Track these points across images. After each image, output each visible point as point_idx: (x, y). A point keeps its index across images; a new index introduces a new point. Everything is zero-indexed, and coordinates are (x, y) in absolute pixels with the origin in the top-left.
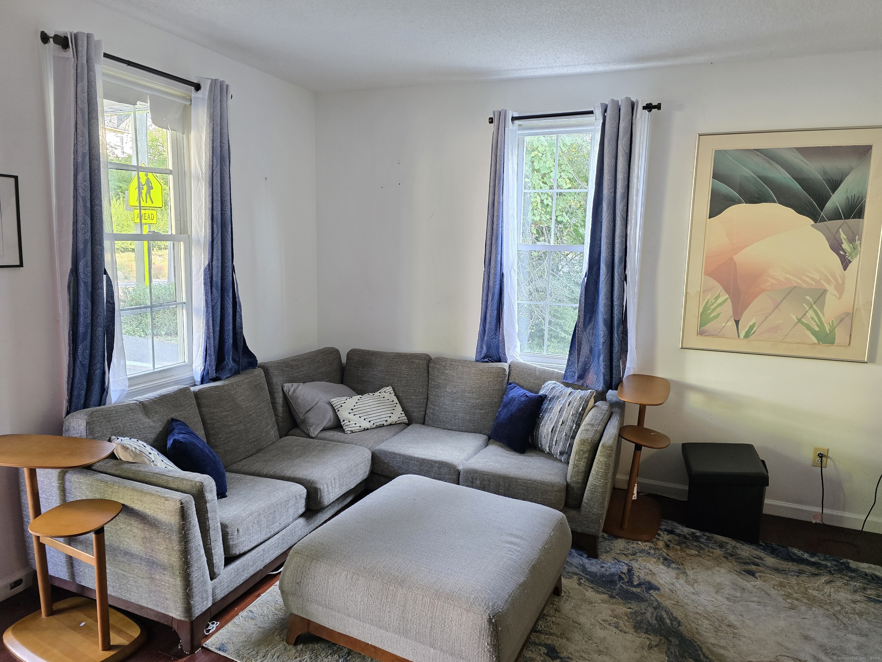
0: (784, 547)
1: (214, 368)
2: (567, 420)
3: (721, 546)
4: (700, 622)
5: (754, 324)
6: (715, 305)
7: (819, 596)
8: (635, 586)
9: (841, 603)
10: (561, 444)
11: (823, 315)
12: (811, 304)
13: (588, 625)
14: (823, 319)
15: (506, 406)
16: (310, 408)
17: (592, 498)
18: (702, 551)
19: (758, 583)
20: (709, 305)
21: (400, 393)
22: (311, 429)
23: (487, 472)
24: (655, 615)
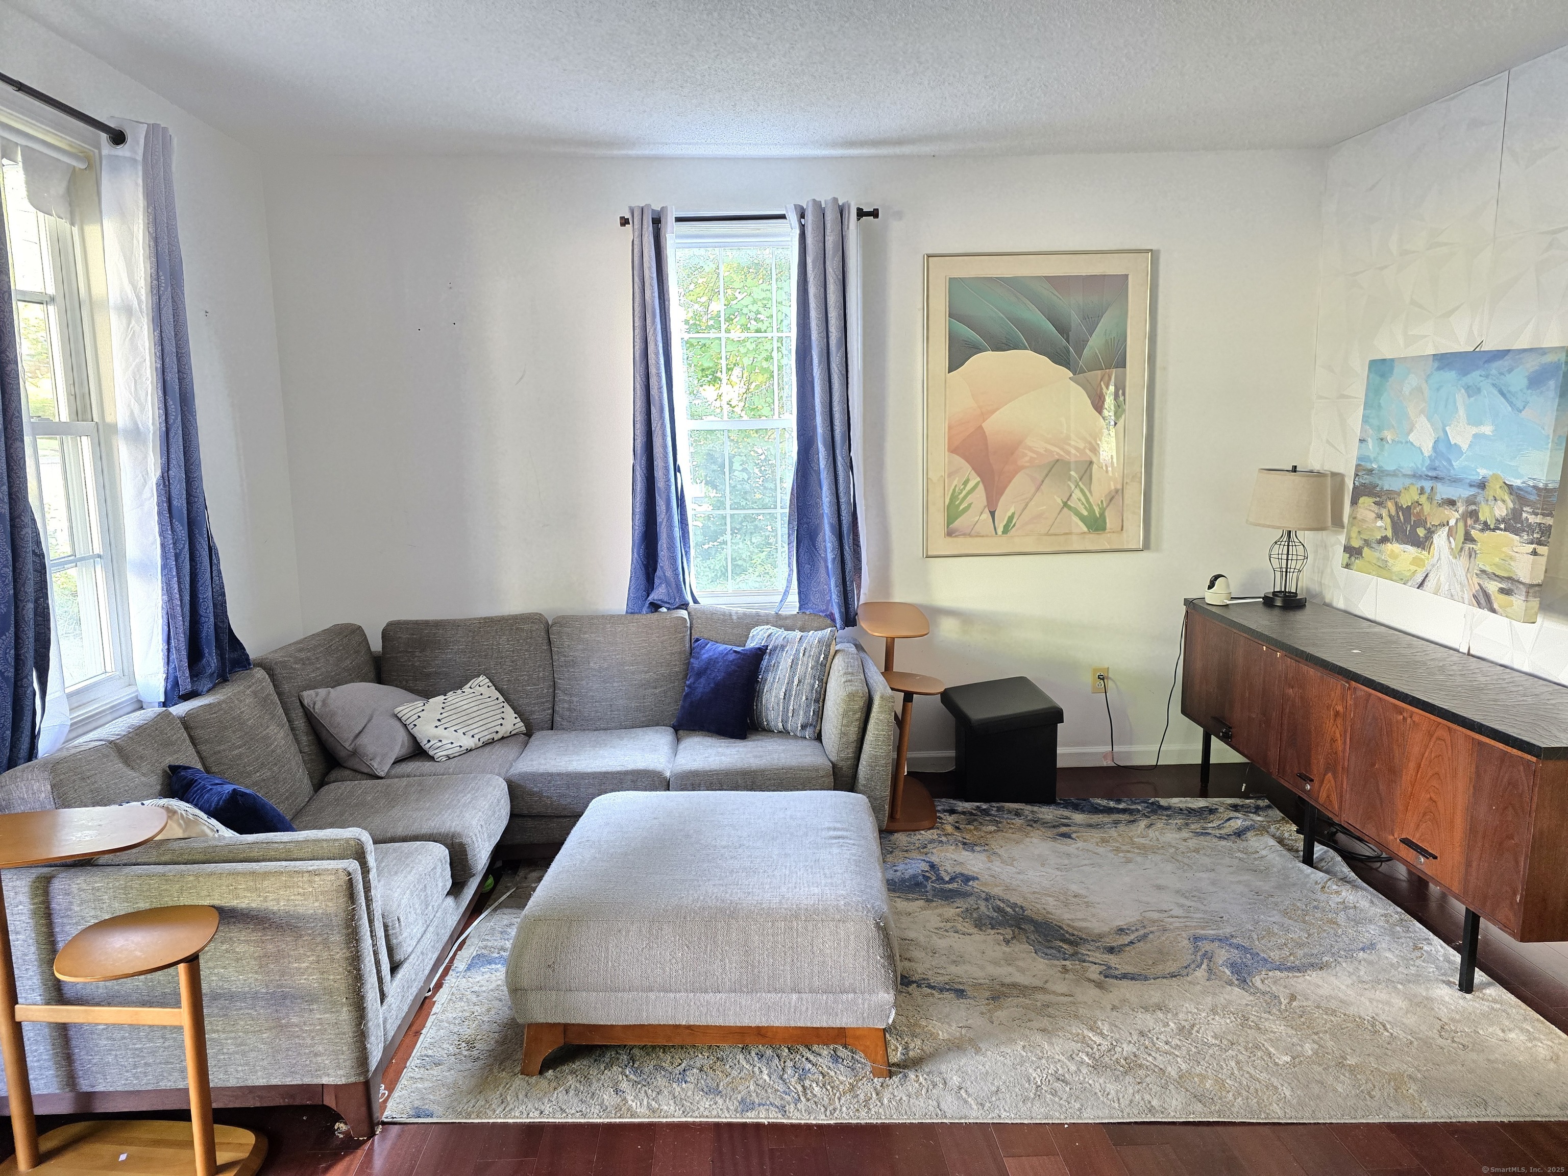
0: (1085, 800)
1: (187, 673)
2: (805, 676)
3: (1018, 814)
4: (1044, 902)
5: (1013, 514)
6: (964, 493)
7: (1147, 842)
8: (948, 883)
9: (1173, 845)
10: (801, 713)
11: (1090, 492)
12: (1076, 481)
13: (922, 939)
14: (1091, 500)
15: (700, 674)
16: (360, 728)
17: (872, 776)
18: (1000, 825)
19: (1080, 844)
20: (956, 494)
21: (504, 685)
22: (373, 764)
23: (715, 770)
24: (990, 907)
